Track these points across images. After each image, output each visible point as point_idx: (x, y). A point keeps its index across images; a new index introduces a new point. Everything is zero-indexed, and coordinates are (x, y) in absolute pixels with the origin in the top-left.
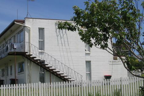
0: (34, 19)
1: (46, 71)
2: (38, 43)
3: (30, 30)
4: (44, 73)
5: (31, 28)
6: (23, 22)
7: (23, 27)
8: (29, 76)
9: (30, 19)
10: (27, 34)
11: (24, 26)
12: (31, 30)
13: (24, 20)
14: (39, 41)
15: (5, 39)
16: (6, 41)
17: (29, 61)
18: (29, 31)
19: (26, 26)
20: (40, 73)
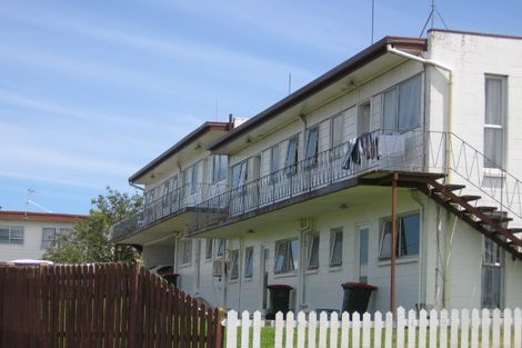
0: (467, 37)
1: (508, 255)
2: (482, 139)
3: (450, 84)
4: (503, 265)
5: (453, 74)
6: (423, 46)
7: (420, 68)
8: (442, 274)
9: (451, 34)
10: (436, 97)
11: (426, 65)
12: (454, 80)
13: (426, 40)
14: (485, 129)
15: (303, 116)
16: (311, 124)
17: (443, 211)
18: (447, 87)
19: (433, 65)
20: (483, 266)
